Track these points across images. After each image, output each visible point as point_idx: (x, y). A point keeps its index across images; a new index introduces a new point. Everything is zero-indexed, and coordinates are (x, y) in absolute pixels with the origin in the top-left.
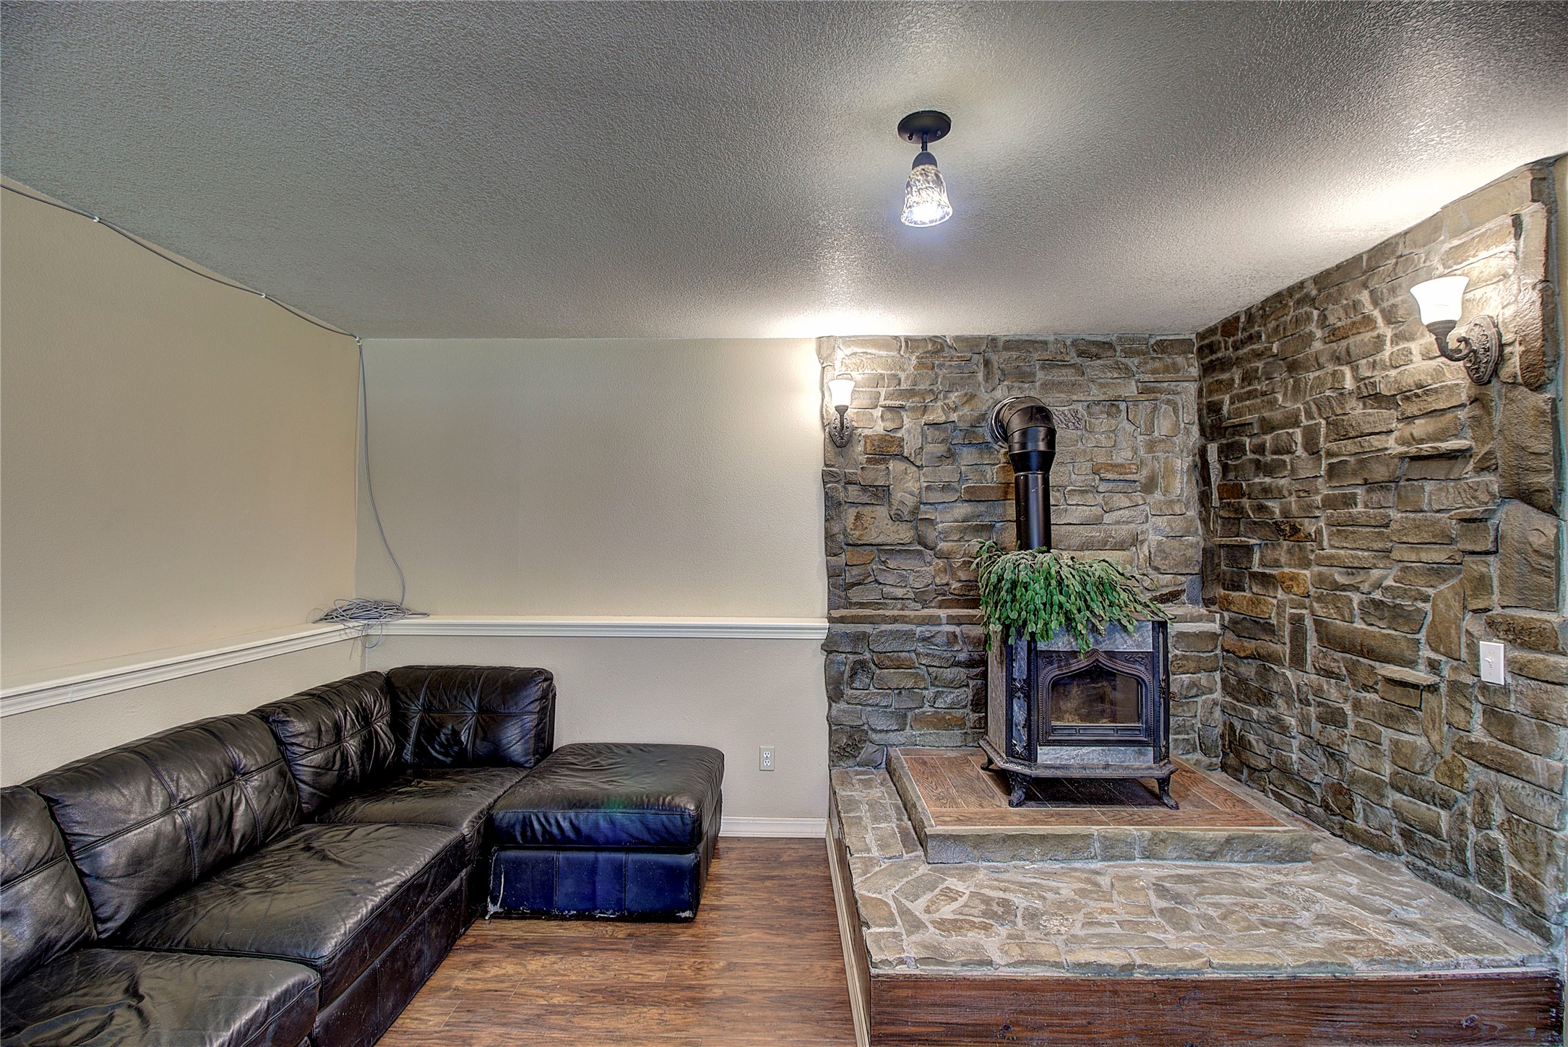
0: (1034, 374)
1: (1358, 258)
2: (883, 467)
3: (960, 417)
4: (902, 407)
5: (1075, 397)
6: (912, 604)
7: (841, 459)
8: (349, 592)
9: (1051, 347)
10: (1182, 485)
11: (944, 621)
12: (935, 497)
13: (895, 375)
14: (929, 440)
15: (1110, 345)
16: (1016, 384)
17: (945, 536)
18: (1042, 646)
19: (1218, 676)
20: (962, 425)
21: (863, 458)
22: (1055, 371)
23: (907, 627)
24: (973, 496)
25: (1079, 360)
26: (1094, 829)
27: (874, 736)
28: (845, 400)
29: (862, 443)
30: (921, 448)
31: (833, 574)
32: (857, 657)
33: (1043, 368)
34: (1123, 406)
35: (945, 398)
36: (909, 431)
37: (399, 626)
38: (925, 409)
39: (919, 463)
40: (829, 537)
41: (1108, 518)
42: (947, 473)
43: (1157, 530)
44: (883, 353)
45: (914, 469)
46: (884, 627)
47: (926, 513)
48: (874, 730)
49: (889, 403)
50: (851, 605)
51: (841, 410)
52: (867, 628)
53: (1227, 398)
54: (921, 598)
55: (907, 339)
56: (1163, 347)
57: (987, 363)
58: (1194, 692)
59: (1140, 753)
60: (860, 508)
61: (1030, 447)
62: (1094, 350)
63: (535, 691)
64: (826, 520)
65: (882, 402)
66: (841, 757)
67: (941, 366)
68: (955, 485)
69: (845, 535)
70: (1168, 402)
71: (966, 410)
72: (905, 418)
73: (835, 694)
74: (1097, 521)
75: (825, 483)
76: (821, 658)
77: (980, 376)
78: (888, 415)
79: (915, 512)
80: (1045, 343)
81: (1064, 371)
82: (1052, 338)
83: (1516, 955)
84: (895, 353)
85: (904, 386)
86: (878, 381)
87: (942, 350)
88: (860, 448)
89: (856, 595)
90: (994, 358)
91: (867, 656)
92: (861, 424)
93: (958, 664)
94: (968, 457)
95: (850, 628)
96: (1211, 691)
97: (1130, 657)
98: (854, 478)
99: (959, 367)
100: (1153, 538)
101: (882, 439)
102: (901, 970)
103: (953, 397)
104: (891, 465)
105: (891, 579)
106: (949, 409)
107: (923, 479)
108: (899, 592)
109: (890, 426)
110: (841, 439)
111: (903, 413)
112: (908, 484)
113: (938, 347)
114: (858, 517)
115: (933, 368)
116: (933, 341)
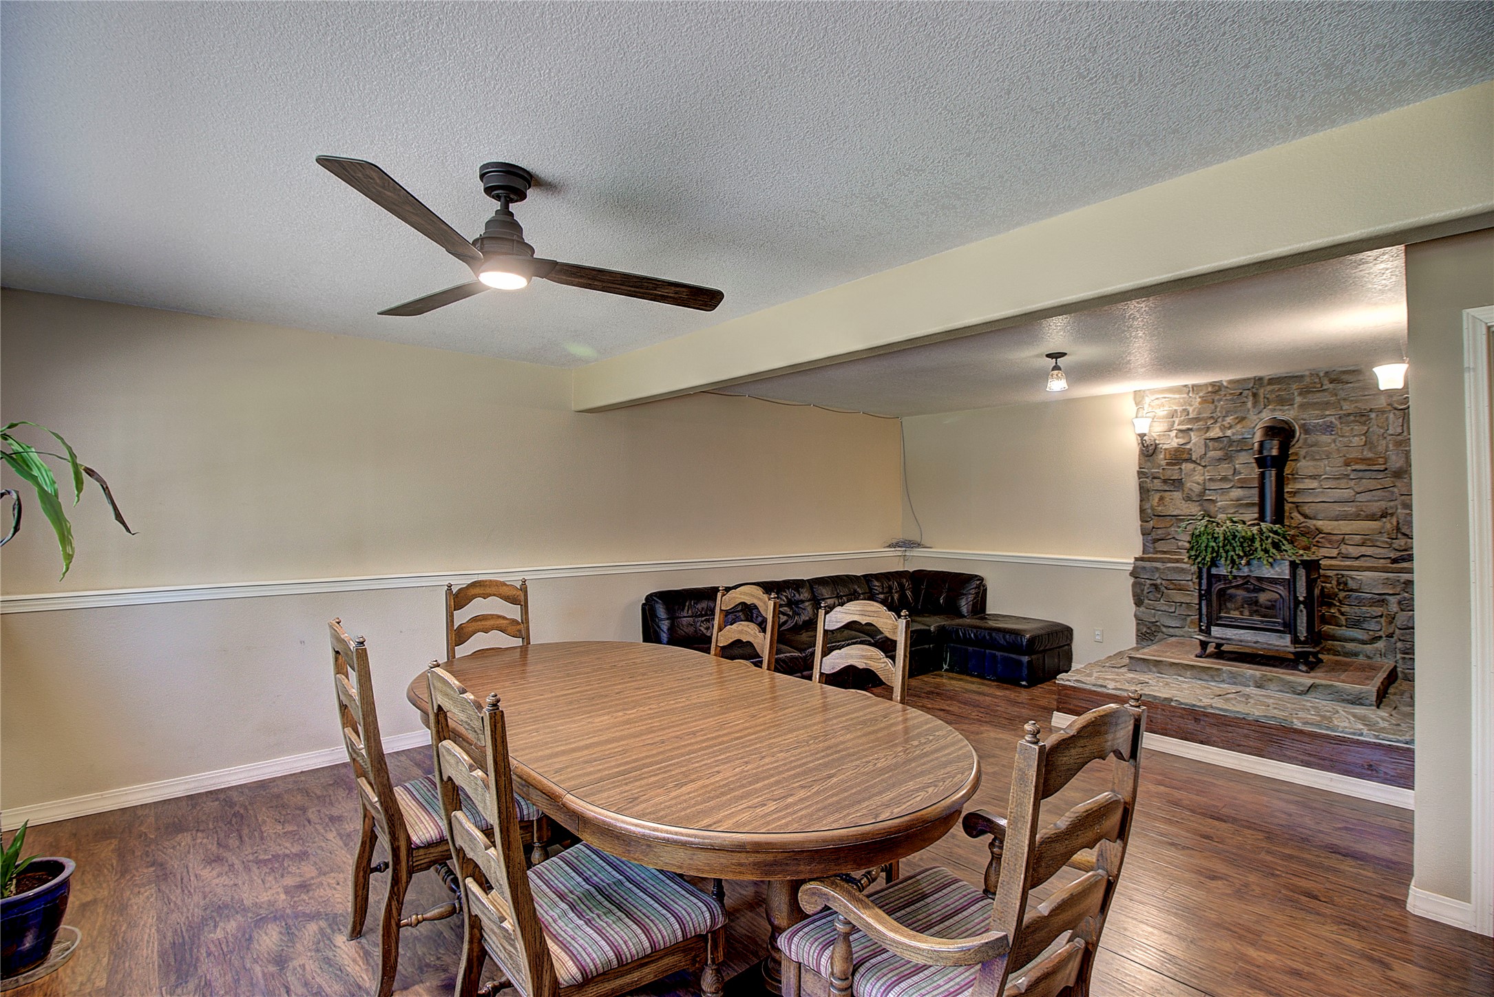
0: (1293, 399)
2: (1178, 467)
3: (1233, 434)
4: (1191, 429)
5: (1327, 413)
7: (1149, 464)
8: (900, 536)
9: (1308, 380)
12: (1216, 485)
13: (1185, 410)
14: (1211, 449)
15: (1359, 372)
16: (1278, 407)
17: (1223, 510)
18: (1213, 571)
20: (1234, 438)
21: (1163, 463)
22: (1310, 396)
24: (1241, 485)
25: (1331, 386)
27: (1164, 630)
28: (1147, 430)
29: (1163, 453)
30: (1205, 454)
31: (1145, 533)
32: (1151, 582)
33: (1300, 394)
34: (1373, 415)
35: (1223, 421)
36: (1195, 444)
37: (917, 552)
38: (1208, 429)
39: (1204, 464)
40: (1142, 511)
41: (1359, 498)
42: (1225, 469)
44: (1177, 396)
45: (1201, 467)
46: (1169, 565)
47: (1210, 495)
48: (1164, 626)
49: (1181, 427)
50: (1157, 552)
51: (1142, 436)
52: (1158, 565)
55: (1193, 386)
57: (1255, 395)
59: (1281, 637)
60: (1162, 494)
61: (1265, 453)
62: (1344, 377)
63: (977, 585)
64: (1141, 501)
65: (1176, 427)
66: (1143, 640)
67: (1219, 400)
68: (1230, 477)
69: (1153, 509)
71: (1238, 428)
72: (1193, 438)
73: (1138, 603)
74: (1350, 500)
75: (1139, 478)
76: (1132, 580)
77: (1250, 404)
78: (1180, 435)
79: (1202, 493)
80: (1302, 376)
81: (1318, 395)
82: (1307, 373)
84: (1185, 396)
85: (1191, 416)
86: (1173, 414)
87: (1220, 390)
88: (1162, 456)
89: (1161, 546)
90: (1261, 392)
91: (1159, 581)
92: (1162, 442)
94: (1242, 458)
95: (1147, 564)
98: (1157, 475)
99: (1233, 399)
101: (1177, 450)
103: (1229, 419)
104: (1184, 466)
105: (1183, 537)
106: (1223, 428)
107: (1206, 474)
109: (1181, 441)
110: (1149, 451)
111: (1192, 434)
112: (1195, 477)
113: (1217, 388)
114: (1161, 499)
115: (1213, 402)
116: (1213, 384)
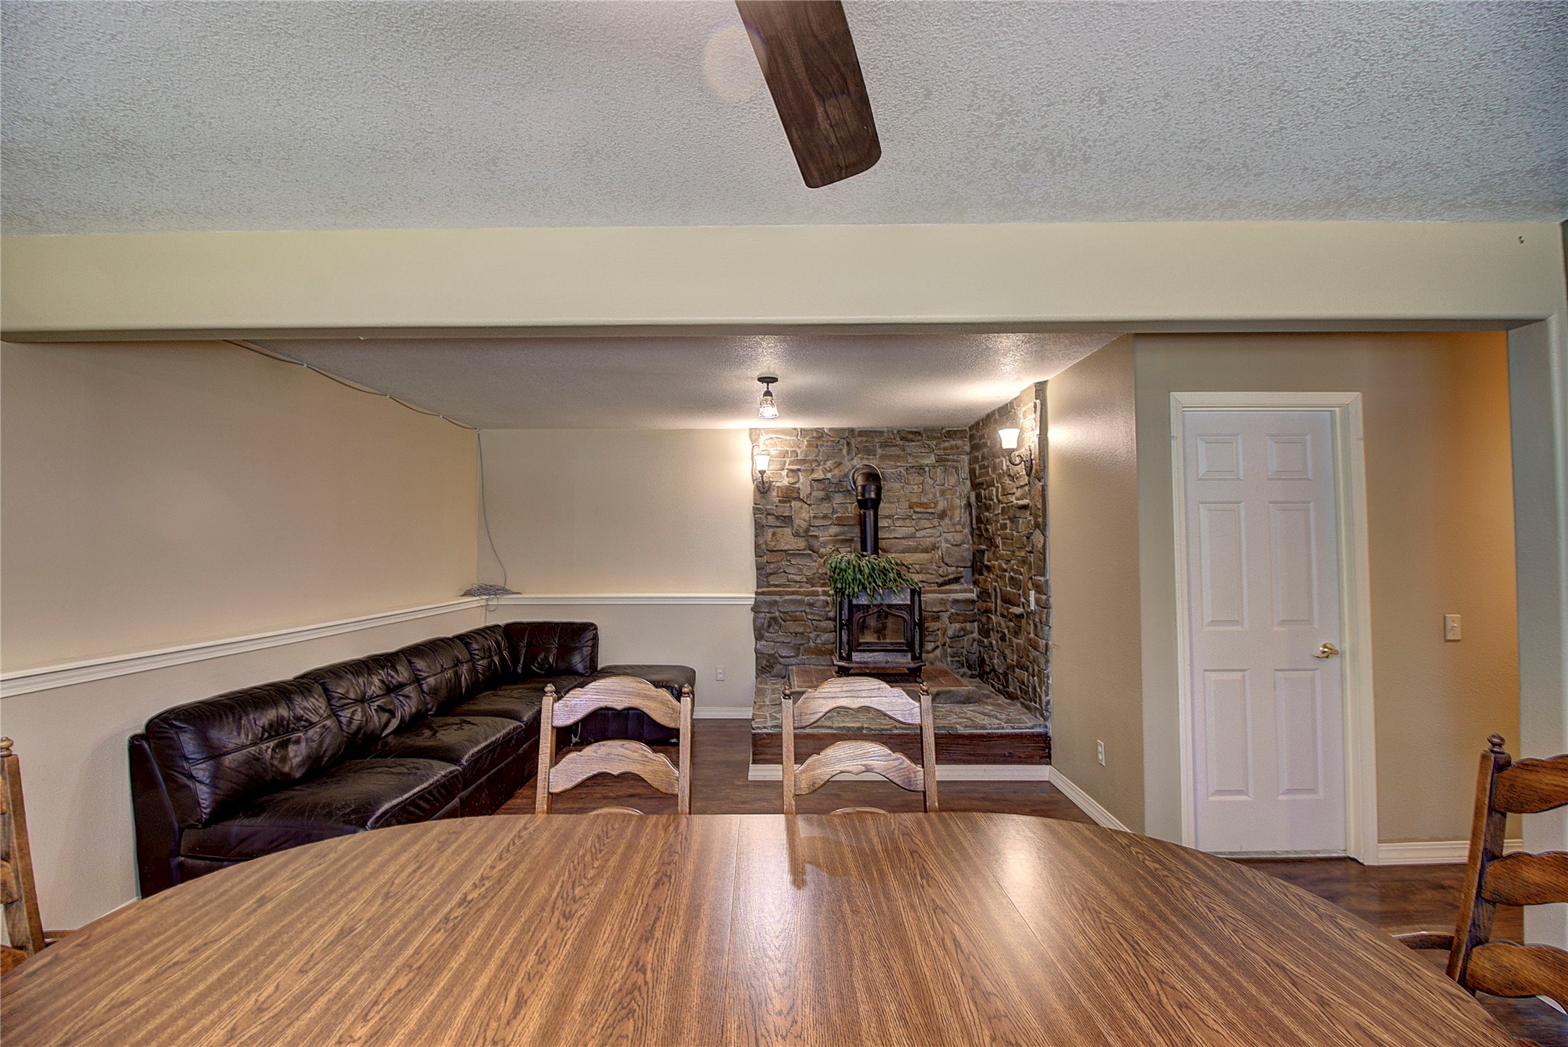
0: (875, 451)
2: (788, 505)
3: (833, 476)
4: (799, 470)
5: (899, 464)
6: (805, 585)
7: (764, 501)
8: (473, 581)
9: (886, 435)
10: (960, 515)
11: (821, 593)
12: (817, 522)
13: (795, 451)
14: (815, 489)
15: (918, 433)
16: (866, 457)
17: (825, 545)
18: (855, 602)
19: (976, 624)
20: (834, 481)
21: (776, 500)
22: (887, 449)
23: (799, 597)
24: (840, 522)
25: (901, 442)
27: (781, 660)
28: (764, 468)
29: (775, 491)
30: (810, 494)
31: (759, 568)
32: (771, 615)
33: (880, 447)
34: (927, 469)
35: (824, 464)
36: (802, 484)
37: (505, 600)
38: (813, 471)
39: (809, 503)
40: (757, 546)
41: (918, 534)
42: (825, 508)
43: (947, 541)
44: (788, 438)
45: (806, 506)
46: (787, 597)
47: (813, 531)
48: (782, 657)
49: (791, 467)
50: (769, 586)
51: (762, 473)
52: (777, 598)
53: (977, 466)
54: (810, 581)
55: (801, 430)
56: (951, 434)
57: (848, 444)
58: (962, 633)
59: (902, 656)
60: (775, 529)
61: (867, 496)
62: (911, 436)
63: (590, 635)
64: (756, 536)
65: (787, 467)
66: (763, 673)
67: (822, 445)
68: (830, 515)
69: (767, 544)
70: (953, 467)
71: (836, 472)
72: (801, 477)
73: (759, 637)
74: (912, 536)
75: (755, 514)
76: (752, 615)
77: (845, 452)
78: (791, 474)
79: (807, 530)
80: (882, 432)
81: (893, 449)
82: (886, 430)
83: (1030, 724)
84: (795, 438)
85: (799, 458)
86: (785, 454)
87: (822, 436)
88: (774, 494)
89: (773, 580)
90: (853, 442)
91: (777, 614)
92: (775, 480)
93: (829, 619)
94: (838, 499)
95: (767, 598)
96: (972, 633)
97: (899, 607)
98: (771, 512)
99: (832, 446)
100: (944, 545)
101: (788, 488)
102: (765, 731)
103: (829, 463)
104: (793, 504)
105: (792, 570)
106: (825, 471)
107: (811, 512)
108: (798, 578)
109: (792, 480)
110: (763, 488)
111: (800, 473)
112: (803, 515)
113: (820, 434)
114: (774, 534)
115: (817, 447)
116: (817, 430)
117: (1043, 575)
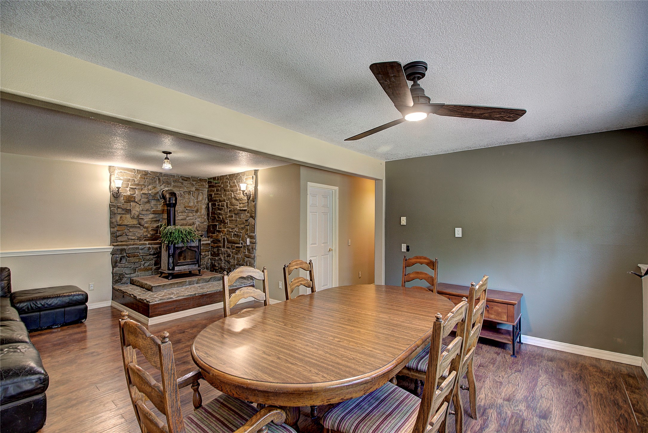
0: (171, 183)
1: (235, 174)
2: (129, 204)
3: (152, 192)
4: (136, 188)
5: (181, 190)
6: (137, 241)
7: (116, 201)
9: (176, 177)
10: (204, 211)
11: (147, 244)
12: (144, 213)
13: (134, 180)
14: (143, 197)
15: (189, 178)
16: (167, 185)
17: (147, 222)
18: (176, 246)
19: (210, 252)
20: (152, 194)
21: (123, 201)
22: (176, 183)
23: (137, 246)
24: (154, 213)
25: (182, 181)
26: (187, 280)
27: (126, 276)
28: (120, 186)
29: (123, 197)
30: (141, 200)
31: (112, 234)
32: (122, 255)
33: (173, 182)
34: (192, 193)
35: (148, 187)
36: (137, 195)
38: (142, 189)
39: (140, 203)
40: (111, 223)
41: (187, 219)
42: (147, 206)
43: (198, 221)
44: (130, 173)
45: (138, 205)
46: (130, 247)
47: (141, 217)
48: (126, 274)
49: (132, 187)
50: (118, 241)
51: (119, 188)
52: (125, 247)
53: (213, 194)
54: (139, 239)
55: (137, 170)
56: (201, 180)
57: (159, 179)
58: (205, 256)
59: (195, 266)
60: (122, 215)
62: (186, 179)
63: (5, 274)
64: (110, 218)
65: (129, 186)
66: (115, 282)
67: (147, 178)
68: (150, 209)
69: (116, 222)
70: (201, 193)
71: (153, 190)
72: (136, 191)
73: (114, 266)
74: (185, 219)
75: (110, 208)
76: (110, 256)
77: (157, 182)
78: (131, 190)
79: (138, 216)
80: (174, 176)
81: (178, 183)
82: (176, 175)
83: (249, 283)
84: (134, 173)
85: (136, 183)
86: (129, 180)
87: (147, 174)
88: (122, 198)
89: (119, 239)
90: (161, 178)
91: (125, 254)
92: (123, 192)
93: (150, 255)
94: (153, 203)
95: (120, 247)
96: (208, 256)
97: (194, 247)
98: (120, 207)
99: (152, 179)
100: (197, 223)
101: (129, 196)
102: (156, 303)
103: (150, 187)
104: (132, 203)
105: (131, 234)
106: (148, 190)
107: (141, 208)
108: (133, 238)
109: (132, 193)
110: (116, 195)
111: (136, 190)
112: (136, 209)
113: (146, 173)
114: (121, 217)
115: (144, 179)
116: (145, 171)
117: (254, 233)
